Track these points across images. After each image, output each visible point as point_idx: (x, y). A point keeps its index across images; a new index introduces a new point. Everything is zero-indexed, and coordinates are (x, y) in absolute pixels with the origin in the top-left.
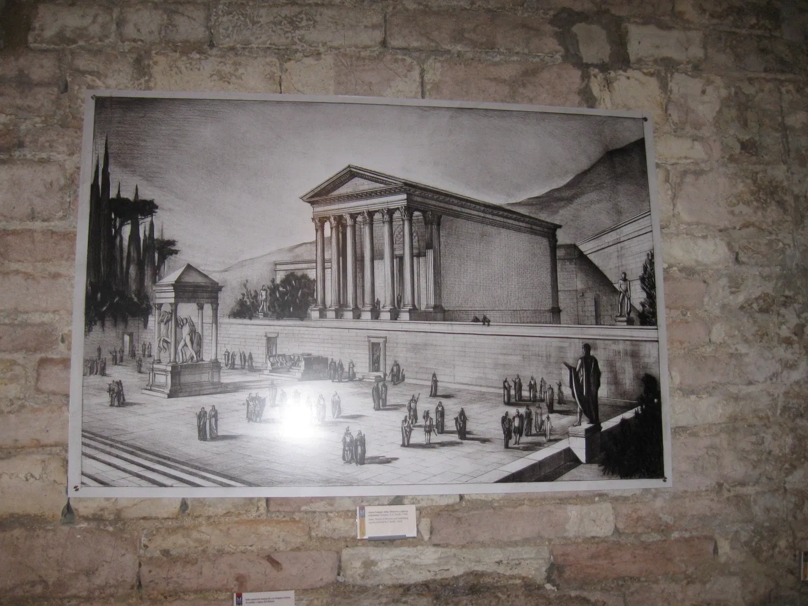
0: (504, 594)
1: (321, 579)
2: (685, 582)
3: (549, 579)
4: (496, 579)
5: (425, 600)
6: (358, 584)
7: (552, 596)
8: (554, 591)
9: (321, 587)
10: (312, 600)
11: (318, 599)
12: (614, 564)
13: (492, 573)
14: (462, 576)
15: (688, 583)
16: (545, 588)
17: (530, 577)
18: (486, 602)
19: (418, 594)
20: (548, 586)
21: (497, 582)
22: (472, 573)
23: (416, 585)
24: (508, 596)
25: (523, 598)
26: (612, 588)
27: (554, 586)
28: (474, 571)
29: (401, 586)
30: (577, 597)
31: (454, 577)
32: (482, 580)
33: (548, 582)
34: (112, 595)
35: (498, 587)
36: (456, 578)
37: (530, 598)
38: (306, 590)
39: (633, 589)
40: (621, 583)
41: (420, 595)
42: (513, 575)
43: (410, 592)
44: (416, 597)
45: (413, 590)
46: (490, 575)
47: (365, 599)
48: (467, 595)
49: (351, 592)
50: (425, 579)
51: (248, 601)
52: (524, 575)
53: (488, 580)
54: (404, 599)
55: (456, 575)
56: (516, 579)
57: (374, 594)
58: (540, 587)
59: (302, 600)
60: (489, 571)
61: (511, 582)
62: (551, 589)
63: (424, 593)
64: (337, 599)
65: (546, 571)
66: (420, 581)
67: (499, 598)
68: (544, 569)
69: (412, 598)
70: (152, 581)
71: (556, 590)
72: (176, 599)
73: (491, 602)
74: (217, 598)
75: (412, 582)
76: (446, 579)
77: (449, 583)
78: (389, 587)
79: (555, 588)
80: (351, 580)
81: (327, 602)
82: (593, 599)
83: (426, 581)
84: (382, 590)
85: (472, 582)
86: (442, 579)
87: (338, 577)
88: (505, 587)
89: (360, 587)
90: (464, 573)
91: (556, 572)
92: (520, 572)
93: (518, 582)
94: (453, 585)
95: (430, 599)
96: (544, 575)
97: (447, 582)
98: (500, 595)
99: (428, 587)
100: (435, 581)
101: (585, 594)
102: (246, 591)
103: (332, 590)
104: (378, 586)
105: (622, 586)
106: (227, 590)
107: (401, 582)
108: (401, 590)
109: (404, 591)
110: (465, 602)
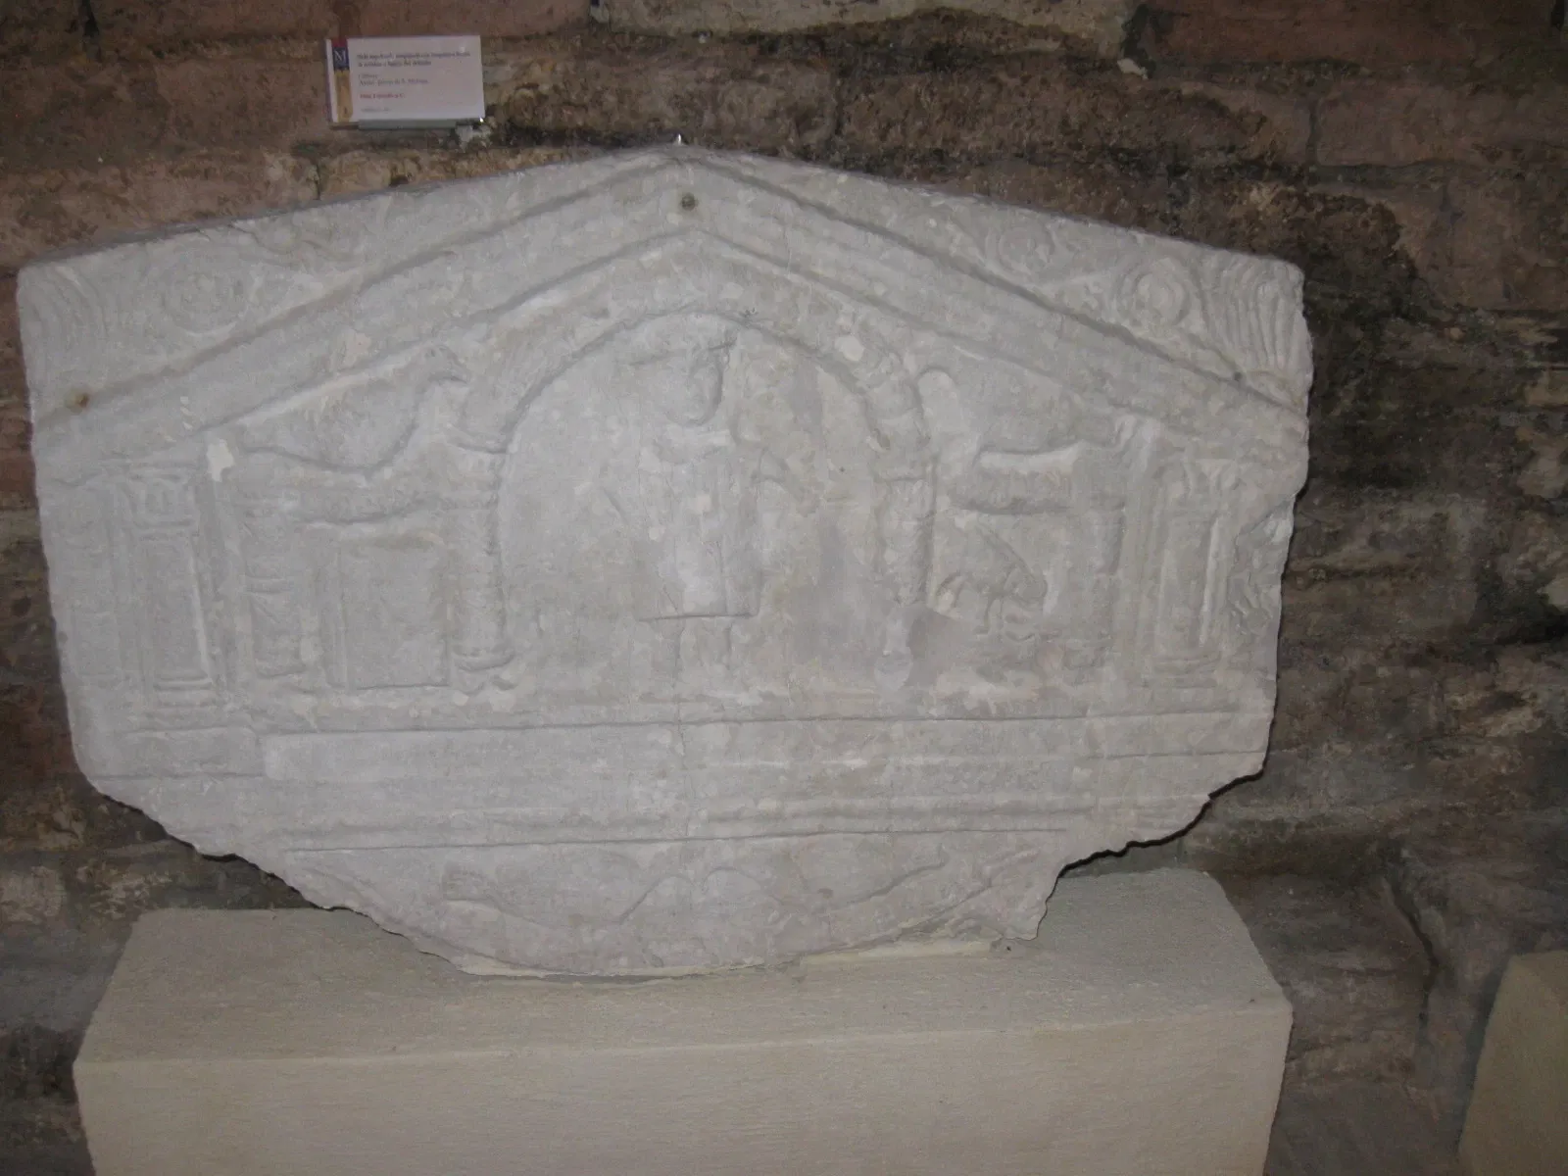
0: (1013, 76)
1: (550, 12)
2: (1468, 87)
3: (1130, 48)
4: (998, 34)
5: (815, 75)
6: (644, 26)
7: (1135, 89)
8: (1140, 77)
9: (549, 34)
10: (528, 66)
11: (541, 63)
12: (1298, 24)
13: (986, 18)
14: (908, 20)
15: (1477, 89)
16: (1117, 68)
17: (1084, 36)
18: (967, 91)
19: (795, 62)
20: (1127, 65)
21: (999, 42)
22: (936, 14)
23: (790, 38)
24: (1025, 80)
25: (1060, 88)
26: (1286, 88)
27: (1140, 64)
28: (943, 8)
29: (754, 38)
30: (1196, 99)
31: (889, 21)
32: (960, 34)
33: (1128, 54)
34: (25, 49)
35: (999, 58)
36: (896, 24)
37: (1078, 90)
38: (511, 40)
39: (1334, 94)
40: (1308, 76)
41: (801, 61)
42: (1040, 28)
43: (776, 56)
44: (790, 67)
45: (784, 49)
46: (981, 21)
47: (664, 67)
48: (920, 71)
49: (627, 49)
50: (814, 24)
51: (363, 61)
52: (1067, 29)
53: (975, 36)
54: (760, 72)
55: (893, 15)
56: (1046, 38)
57: (684, 56)
58: (1107, 65)
59: (501, 62)
60: (979, 11)
61: (1034, 45)
62: (1132, 74)
63: (810, 58)
64: (592, 65)
65: (1124, 26)
66: (803, 26)
67: (1001, 86)
68: (1120, 21)
69: (780, 70)
70: (121, 11)
71: (1145, 77)
72: (186, 59)
73: (980, 91)
74: (288, 57)
75: (782, 29)
76: (870, 26)
77: (875, 39)
78: (723, 40)
79: (1141, 71)
80: (625, 16)
81: (566, 73)
82: (1234, 108)
83: (816, 28)
84: (706, 48)
85: (934, 39)
86: (860, 25)
87: (593, 9)
88: (1018, 56)
89: (650, 36)
90: (917, 12)
91: (1149, 30)
92: (1058, 22)
93: (1051, 46)
94: (887, 43)
95: (827, 76)
96: (1120, 35)
97: (872, 33)
98: (1003, 77)
99: (822, 45)
100: (839, 28)
101: (1216, 92)
102: (359, 35)
103: (578, 44)
104: (696, 35)
105: (1310, 84)
106: (311, 34)
107: (753, 25)
108: (753, 49)
109: (761, 51)
110: (913, 87)
